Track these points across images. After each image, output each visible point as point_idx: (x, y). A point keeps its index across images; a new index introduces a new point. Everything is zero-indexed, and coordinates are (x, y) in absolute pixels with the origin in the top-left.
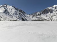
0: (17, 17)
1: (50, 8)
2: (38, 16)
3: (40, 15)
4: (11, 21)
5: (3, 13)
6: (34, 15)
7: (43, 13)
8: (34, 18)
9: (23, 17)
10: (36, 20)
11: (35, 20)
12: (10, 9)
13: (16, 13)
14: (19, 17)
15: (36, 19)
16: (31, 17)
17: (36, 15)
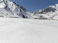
1: (53, 7)
3: (41, 14)
4: (13, 17)
5: (4, 9)
6: (35, 13)
12: (10, 5)
13: (17, 9)
14: (20, 14)
15: (37, 17)
16: (32, 14)
17: (37, 13)
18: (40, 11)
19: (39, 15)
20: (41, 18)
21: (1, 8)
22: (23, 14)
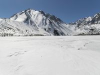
0: (45, 29)
3: (92, 24)
5: (23, 23)
6: (79, 25)
7: (98, 19)
9: (57, 29)
13: (44, 21)
14: (49, 29)
17: (82, 24)
19: (88, 27)
21: (19, 22)
22: (55, 27)
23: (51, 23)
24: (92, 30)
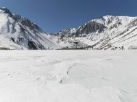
1: (99, 21)
2: (72, 39)
3: (76, 36)
6: (62, 36)
7: (82, 32)
8: (62, 44)
9: (34, 40)
10: (67, 48)
11: (64, 49)
14: (20, 39)
15: (67, 45)
17: (66, 35)
18: (74, 30)
20: (78, 46)
22: (30, 38)
23: (22, 30)
24: (77, 43)
